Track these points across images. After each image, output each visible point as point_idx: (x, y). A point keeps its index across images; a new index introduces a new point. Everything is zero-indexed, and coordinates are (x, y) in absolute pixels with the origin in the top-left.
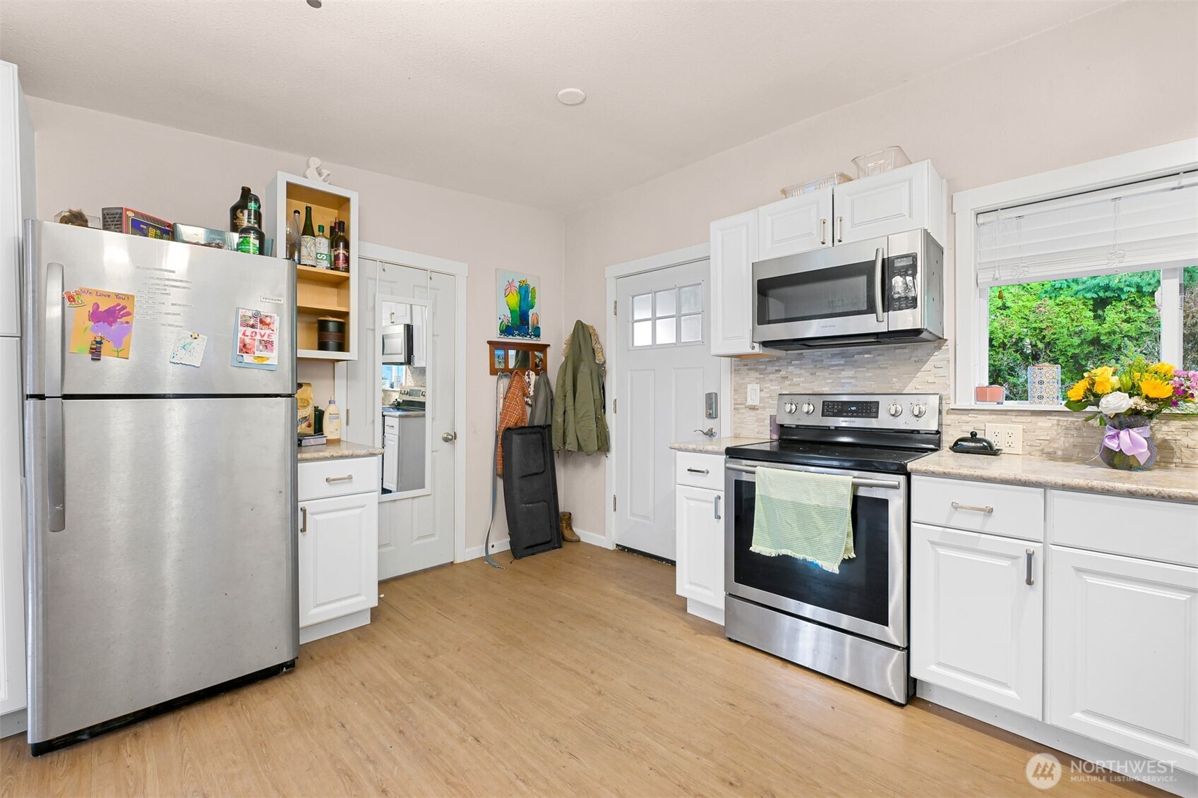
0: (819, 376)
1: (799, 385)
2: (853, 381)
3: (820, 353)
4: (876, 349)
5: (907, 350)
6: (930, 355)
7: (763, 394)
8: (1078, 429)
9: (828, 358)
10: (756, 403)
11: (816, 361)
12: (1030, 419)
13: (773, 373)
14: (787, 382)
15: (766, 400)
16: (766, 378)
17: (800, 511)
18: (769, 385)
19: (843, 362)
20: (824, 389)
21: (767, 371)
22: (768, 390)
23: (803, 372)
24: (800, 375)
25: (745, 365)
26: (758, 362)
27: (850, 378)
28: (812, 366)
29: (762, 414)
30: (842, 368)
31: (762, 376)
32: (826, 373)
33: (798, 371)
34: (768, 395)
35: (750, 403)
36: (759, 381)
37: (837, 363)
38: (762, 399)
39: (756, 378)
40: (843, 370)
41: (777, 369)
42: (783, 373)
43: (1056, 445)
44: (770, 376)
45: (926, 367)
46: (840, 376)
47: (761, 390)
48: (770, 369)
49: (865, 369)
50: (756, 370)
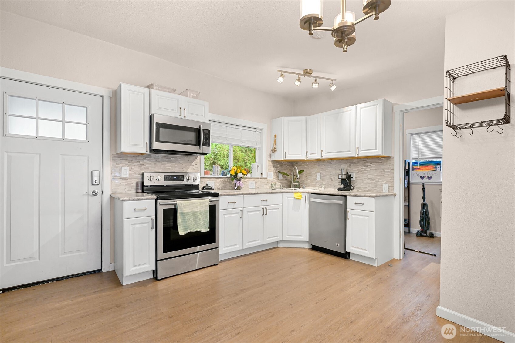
0: (158, 165)
1: (149, 168)
2: (170, 167)
3: (158, 156)
4: (178, 157)
5: (187, 158)
6: (194, 160)
7: (131, 172)
8: (223, 182)
9: (161, 158)
10: (128, 176)
11: (156, 159)
12: (216, 180)
13: (136, 162)
14: (143, 167)
15: (132, 175)
16: (132, 165)
17: (195, 214)
18: (134, 168)
19: (167, 160)
20: (160, 170)
21: (132, 161)
22: (133, 170)
23: (150, 163)
24: (149, 164)
25: (119, 157)
26: (128, 156)
27: (170, 166)
28: (155, 161)
29: (131, 181)
30: (167, 162)
31: (130, 163)
32: (160, 164)
33: (148, 162)
34: (133, 172)
35: (123, 176)
36: (128, 165)
37: (165, 160)
38: (130, 174)
39: (127, 164)
40: (167, 163)
41: (138, 160)
42: (141, 163)
43: (220, 186)
44: (134, 163)
45: (193, 164)
46: (166, 165)
47: (130, 170)
48: (134, 160)
49: (175, 163)
50: (126, 160)
